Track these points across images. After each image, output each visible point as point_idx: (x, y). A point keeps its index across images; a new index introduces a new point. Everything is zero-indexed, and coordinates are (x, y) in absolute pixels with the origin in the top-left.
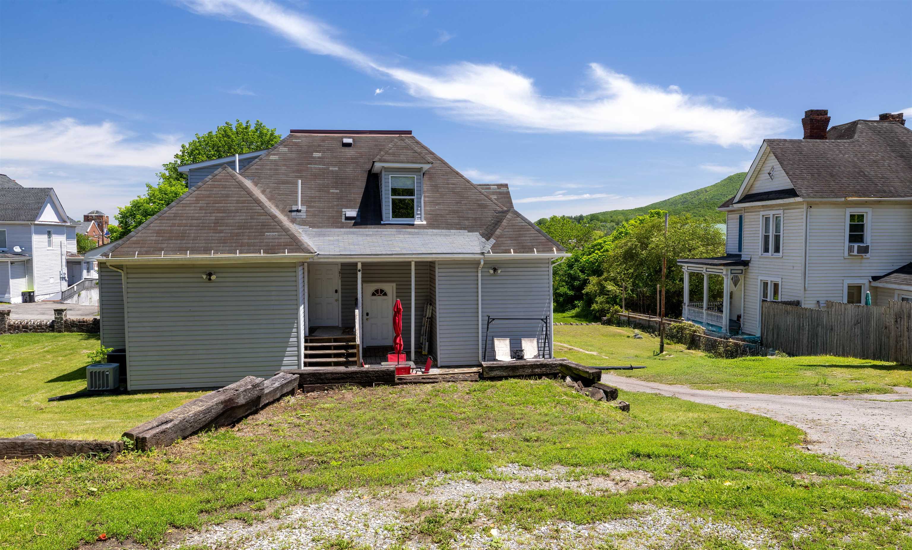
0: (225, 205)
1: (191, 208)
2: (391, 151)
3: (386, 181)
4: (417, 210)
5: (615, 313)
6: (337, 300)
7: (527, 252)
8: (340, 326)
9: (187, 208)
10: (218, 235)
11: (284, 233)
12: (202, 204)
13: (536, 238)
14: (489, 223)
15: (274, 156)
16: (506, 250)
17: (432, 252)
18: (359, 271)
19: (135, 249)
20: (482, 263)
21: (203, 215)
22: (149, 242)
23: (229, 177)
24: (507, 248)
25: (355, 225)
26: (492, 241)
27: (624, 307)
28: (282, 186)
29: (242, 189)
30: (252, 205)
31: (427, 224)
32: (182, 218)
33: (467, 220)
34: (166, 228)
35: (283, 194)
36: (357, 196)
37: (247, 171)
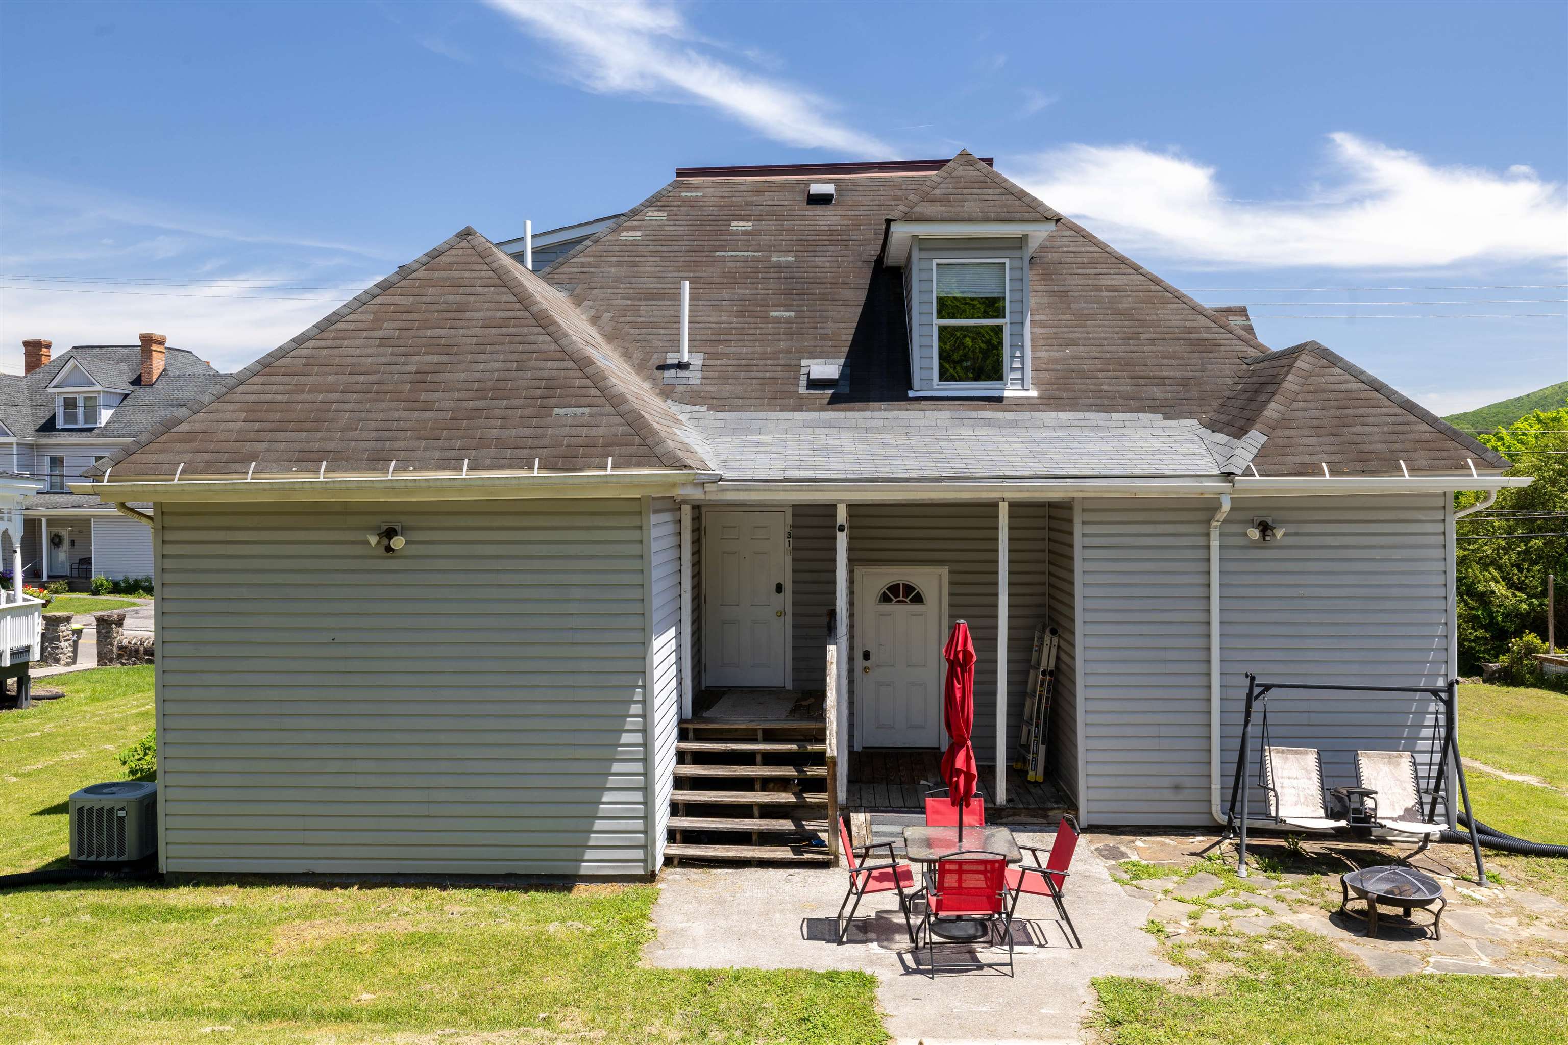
0: (452, 332)
1: (358, 342)
2: (937, 192)
3: (924, 276)
4: (1013, 357)
5: (1526, 655)
6: (781, 614)
7: (1376, 472)
8: (789, 686)
9: (346, 343)
10: (416, 415)
11: (609, 409)
12: (389, 329)
13: (1400, 428)
14: (1227, 394)
15: (630, 233)
16: (1303, 465)
17: (1063, 472)
18: (841, 528)
19: (177, 458)
20: (1226, 506)
21: (384, 360)
22: (222, 436)
23: (473, 259)
24: (1307, 459)
25: (835, 400)
26: (1256, 439)
27: (1552, 640)
28: (644, 305)
29: (504, 290)
30: (526, 330)
31: (1040, 397)
32: (326, 369)
33: (1158, 385)
34: (279, 397)
35: (646, 325)
36: (842, 325)
37: (559, 270)
